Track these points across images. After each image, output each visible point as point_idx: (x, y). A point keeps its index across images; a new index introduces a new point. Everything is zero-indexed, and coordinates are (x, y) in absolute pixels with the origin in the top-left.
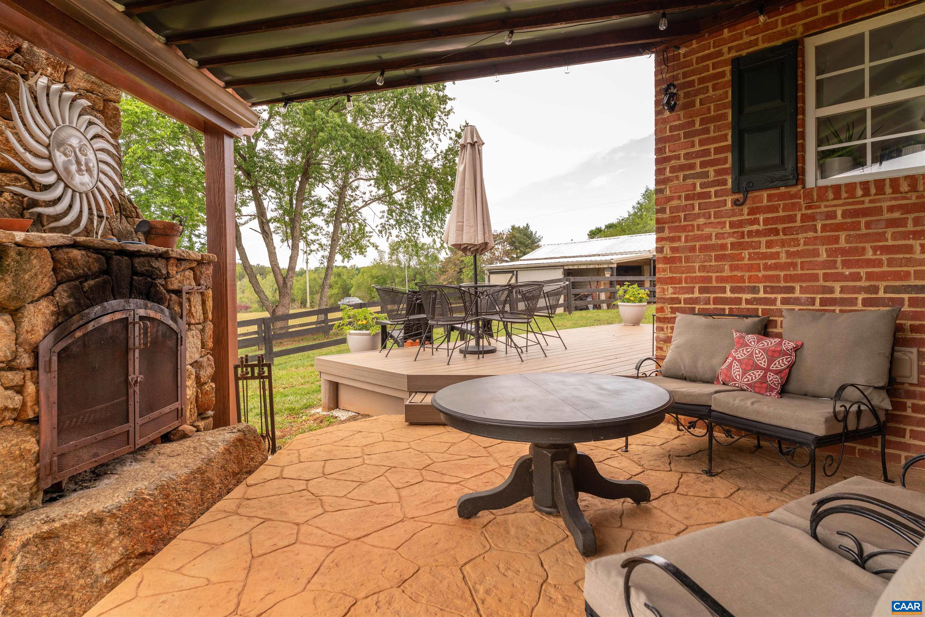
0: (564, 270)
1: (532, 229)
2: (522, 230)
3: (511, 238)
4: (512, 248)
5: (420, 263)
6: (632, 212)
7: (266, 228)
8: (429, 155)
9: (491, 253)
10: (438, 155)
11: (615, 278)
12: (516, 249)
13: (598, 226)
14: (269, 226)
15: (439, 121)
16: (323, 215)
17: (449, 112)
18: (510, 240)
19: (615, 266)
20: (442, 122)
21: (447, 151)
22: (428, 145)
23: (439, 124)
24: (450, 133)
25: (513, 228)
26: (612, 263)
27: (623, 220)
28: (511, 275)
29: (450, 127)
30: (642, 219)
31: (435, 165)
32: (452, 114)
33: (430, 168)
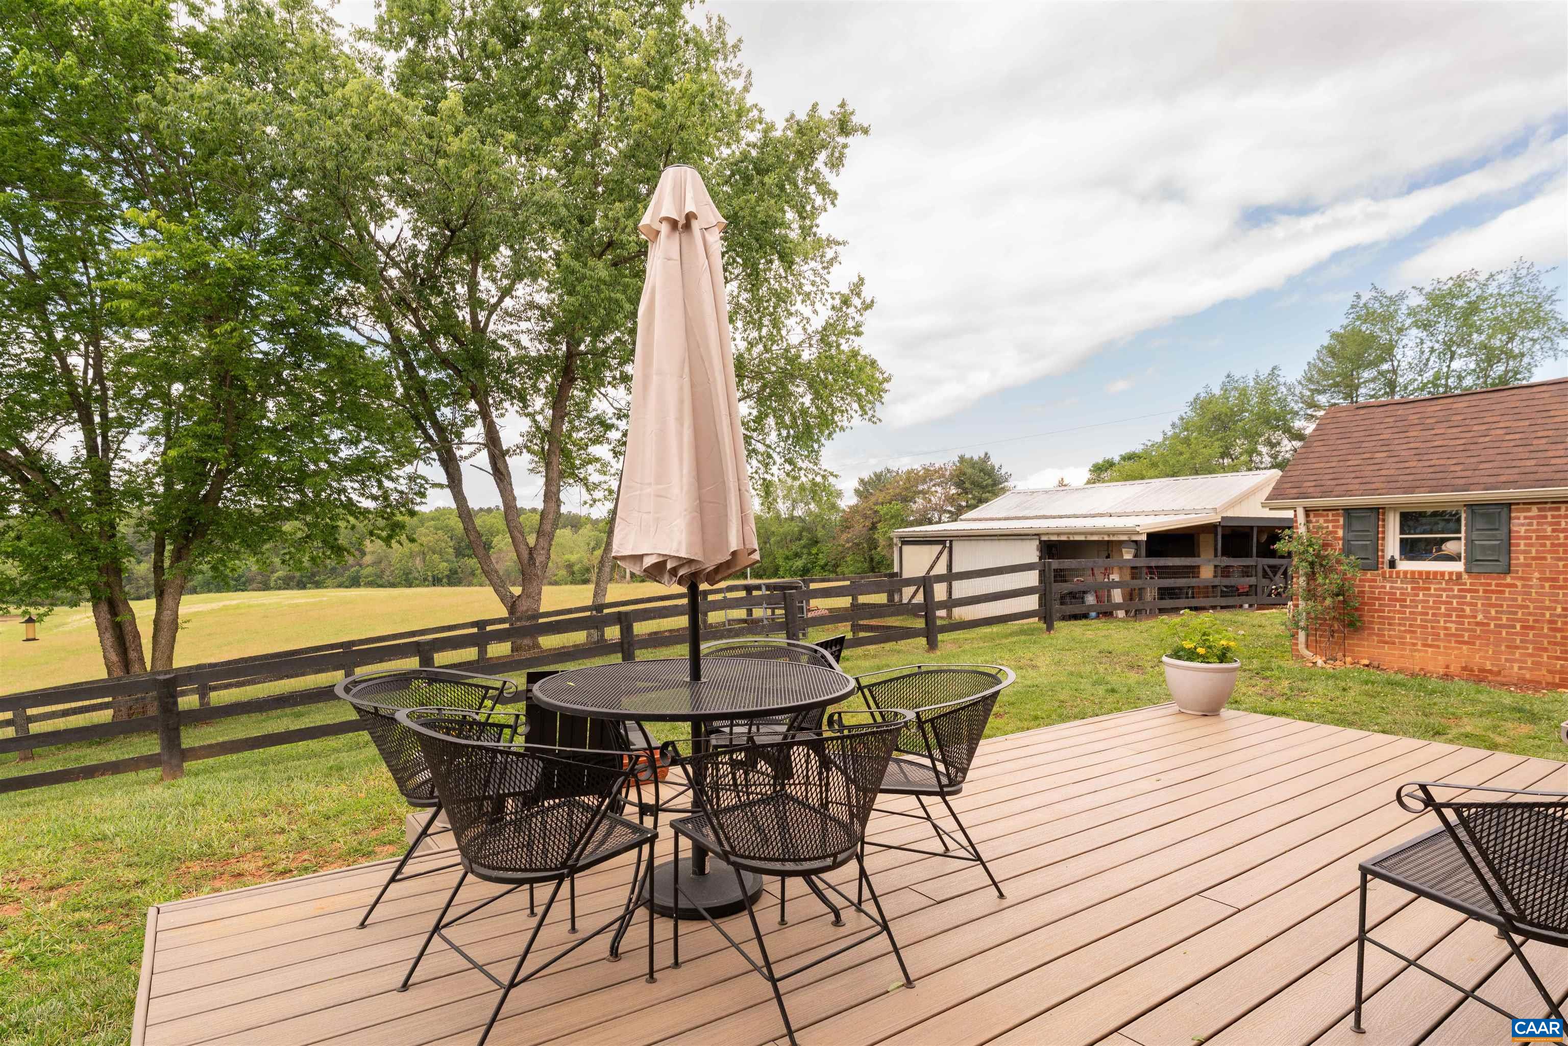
0: (1041, 542)
1: (995, 461)
2: (976, 463)
3: (958, 476)
4: (960, 491)
5: (810, 513)
6: (1170, 433)
7: (500, 465)
8: (794, 336)
9: (924, 499)
10: (810, 338)
11: (1143, 562)
12: (967, 493)
13: (1108, 457)
14: (505, 461)
15: (812, 278)
16: (609, 442)
17: (831, 262)
18: (956, 479)
19: (1144, 538)
20: (818, 279)
21: (825, 329)
22: (791, 322)
23: (813, 283)
24: (833, 298)
25: (962, 459)
26: (1138, 533)
27: (1153, 445)
28: (940, 547)
29: (833, 288)
30: (1189, 445)
31: (806, 356)
32: (836, 265)
33: (793, 360)
